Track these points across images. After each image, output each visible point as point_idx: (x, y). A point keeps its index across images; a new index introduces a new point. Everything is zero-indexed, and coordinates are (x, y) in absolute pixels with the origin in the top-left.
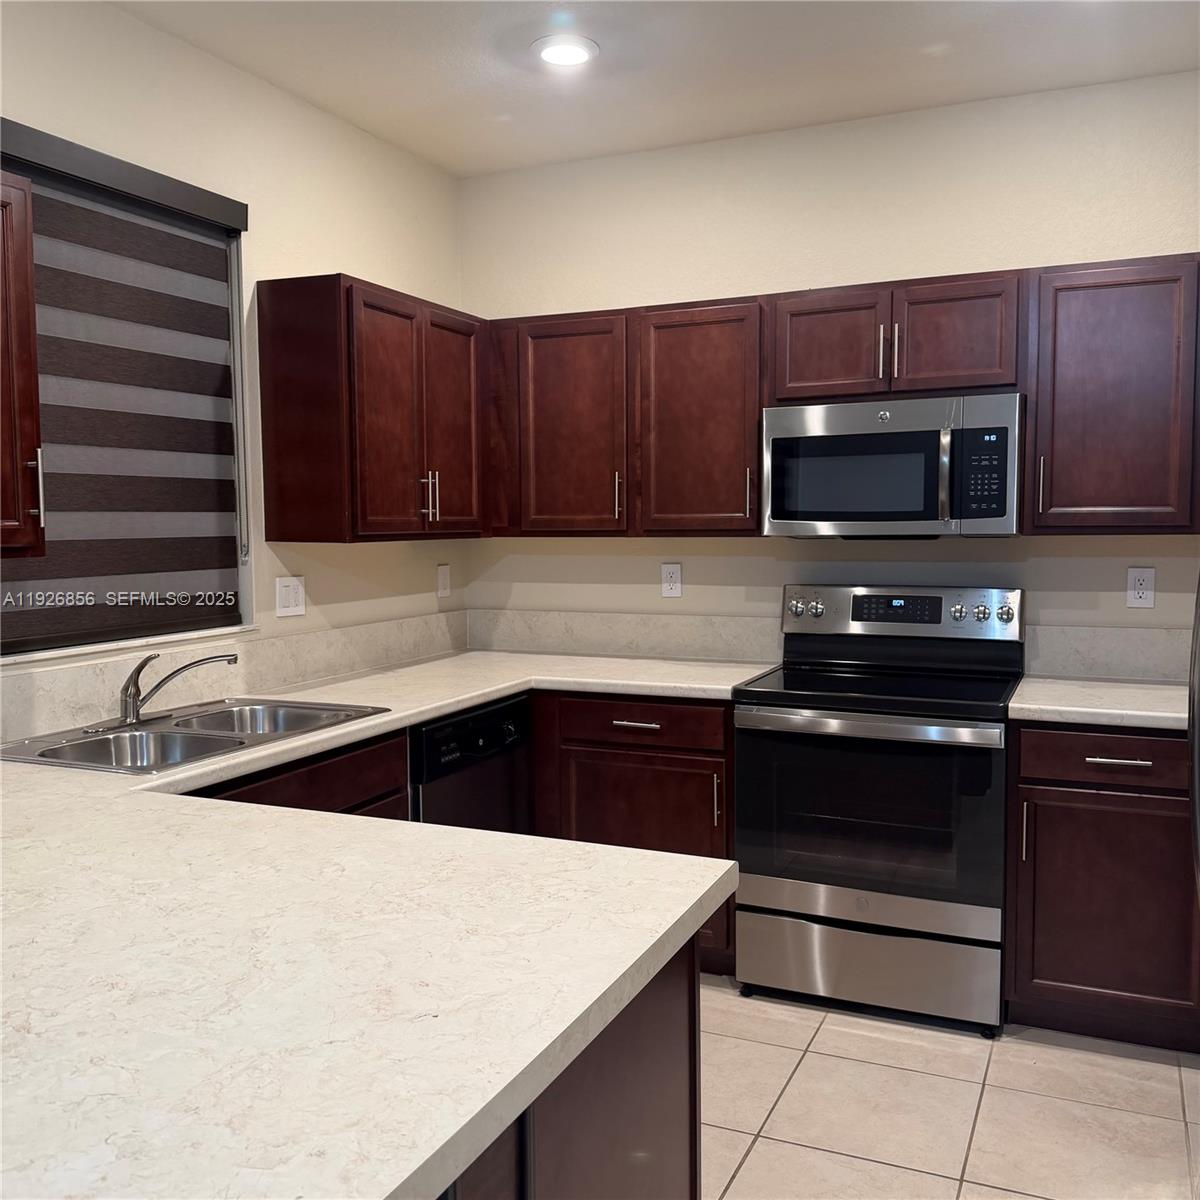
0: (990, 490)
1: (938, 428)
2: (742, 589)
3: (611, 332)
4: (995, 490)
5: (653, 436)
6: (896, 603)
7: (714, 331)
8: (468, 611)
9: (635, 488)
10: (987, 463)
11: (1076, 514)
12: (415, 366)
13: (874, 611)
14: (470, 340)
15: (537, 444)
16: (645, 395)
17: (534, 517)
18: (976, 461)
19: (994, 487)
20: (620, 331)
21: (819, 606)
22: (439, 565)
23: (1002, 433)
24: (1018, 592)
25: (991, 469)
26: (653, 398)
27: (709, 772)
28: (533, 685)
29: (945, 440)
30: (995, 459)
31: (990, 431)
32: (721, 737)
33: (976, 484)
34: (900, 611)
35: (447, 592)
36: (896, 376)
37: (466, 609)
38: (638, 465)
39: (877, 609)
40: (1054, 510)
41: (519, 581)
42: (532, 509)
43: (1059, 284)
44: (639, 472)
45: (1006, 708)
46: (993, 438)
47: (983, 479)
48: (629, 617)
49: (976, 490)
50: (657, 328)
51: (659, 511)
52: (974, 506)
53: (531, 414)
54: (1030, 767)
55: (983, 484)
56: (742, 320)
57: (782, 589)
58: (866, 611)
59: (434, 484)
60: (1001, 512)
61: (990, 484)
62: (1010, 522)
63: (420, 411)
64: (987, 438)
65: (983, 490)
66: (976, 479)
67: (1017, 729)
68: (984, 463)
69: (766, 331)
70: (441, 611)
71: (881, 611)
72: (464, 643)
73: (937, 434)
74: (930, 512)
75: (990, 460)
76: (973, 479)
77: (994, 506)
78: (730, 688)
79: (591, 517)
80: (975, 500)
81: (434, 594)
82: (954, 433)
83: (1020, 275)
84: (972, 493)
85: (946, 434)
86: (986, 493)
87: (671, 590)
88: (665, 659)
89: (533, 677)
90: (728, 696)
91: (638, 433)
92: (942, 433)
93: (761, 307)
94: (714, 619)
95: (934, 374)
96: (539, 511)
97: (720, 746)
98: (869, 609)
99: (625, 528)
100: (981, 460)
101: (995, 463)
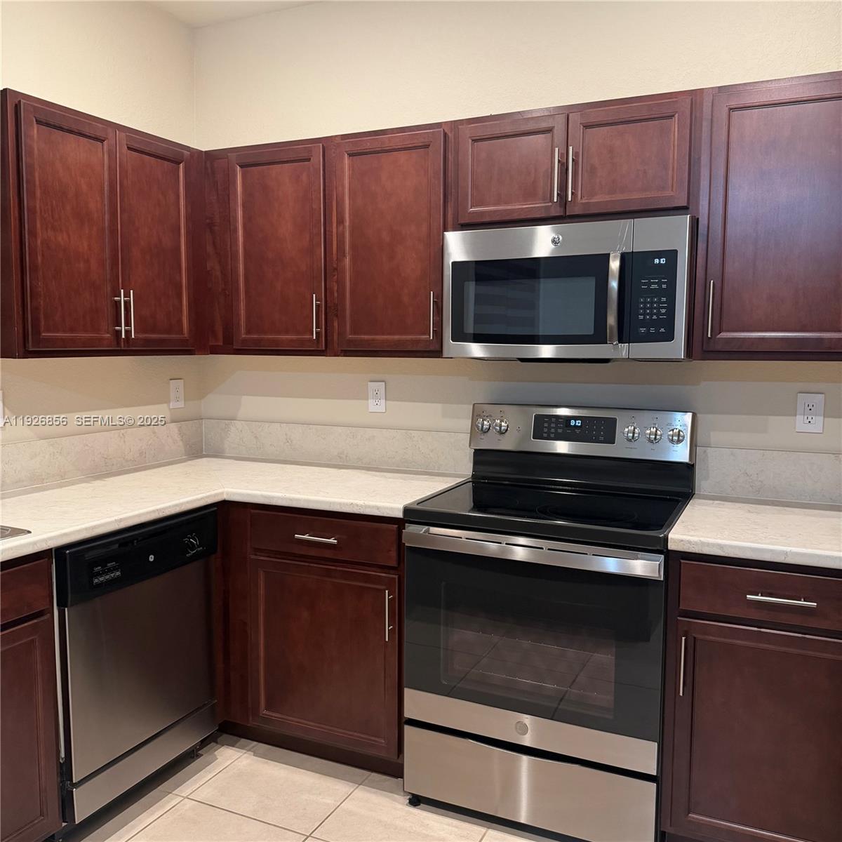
0: (659, 314)
1: (608, 252)
2: (439, 406)
3: (309, 160)
4: (663, 314)
5: (347, 261)
6: (573, 423)
7: (402, 157)
8: (204, 421)
9: (331, 311)
10: (656, 286)
11: (744, 339)
12: (106, 188)
13: (553, 430)
14: (179, 167)
15: (246, 268)
16: (341, 221)
17: (243, 336)
18: (645, 284)
19: (663, 311)
20: (318, 159)
21: (503, 424)
22: (171, 379)
23: (672, 255)
24: (689, 415)
25: (659, 293)
26: (347, 223)
27: (383, 587)
28: (226, 497)
29: (615, 265)
30: (664, 283)
31: (659, 254)
32: (394, 554)
33: (645, 308)
34: (578, 431)
35: (181, 404)
36: (570, 199)
37: (202, 419)
38: (336, 288)
39: (556, 428)
40: (724, 335)
41: (247, 395)
42: (243, 330)
43: (733, 104)
44: (336, 295)
45: (666, 539)
46: (663, 261)
47: (652, 303)
48: (339, 429)
49: (644, 314)
50: (350, 155)
51: (354, 332)
52: (643, 330)
53: (241, 239)
54: (690, 599)
55: (651, 308)
56: (427, 146)
57: (472, 407)
58: (546, 430)
59: (127, 304)
60: (669, 336)
61: (659, 308)
62: (677, 347)
63: (113, 231)
64: (657, 261)
65: (651, 314)
66: (645, 303)
67: (676, 560)
68: (653, 286)
69: (451, 157)
70: (173, 421)
71: (560, 431)
72: (197, 449)
73: (606, 258)
74: (599, 337)
75: (660, 284)
76: (642, 303)
77: (662, 330)
78: (401, 507)
79: (294, 337)
80: (643, 323)
81: (165, 405)
82: (624, 258)
83: (695, 96)
84: (641, 317)
85: (615, 257)
86: (655, 317)
87: (376, 406)
88: (368, 469)
89: (226, 490)
90: (400, 515)
91: (335, 259)
92: (611, 255)
93: (445, 134)
94: (414, 433)
95: (608, 198)
96: (248, 332)
97: (393, 563)
98: (549, 428)
99: (324, 349)
100: (650, 284)
101: (664, 286)
